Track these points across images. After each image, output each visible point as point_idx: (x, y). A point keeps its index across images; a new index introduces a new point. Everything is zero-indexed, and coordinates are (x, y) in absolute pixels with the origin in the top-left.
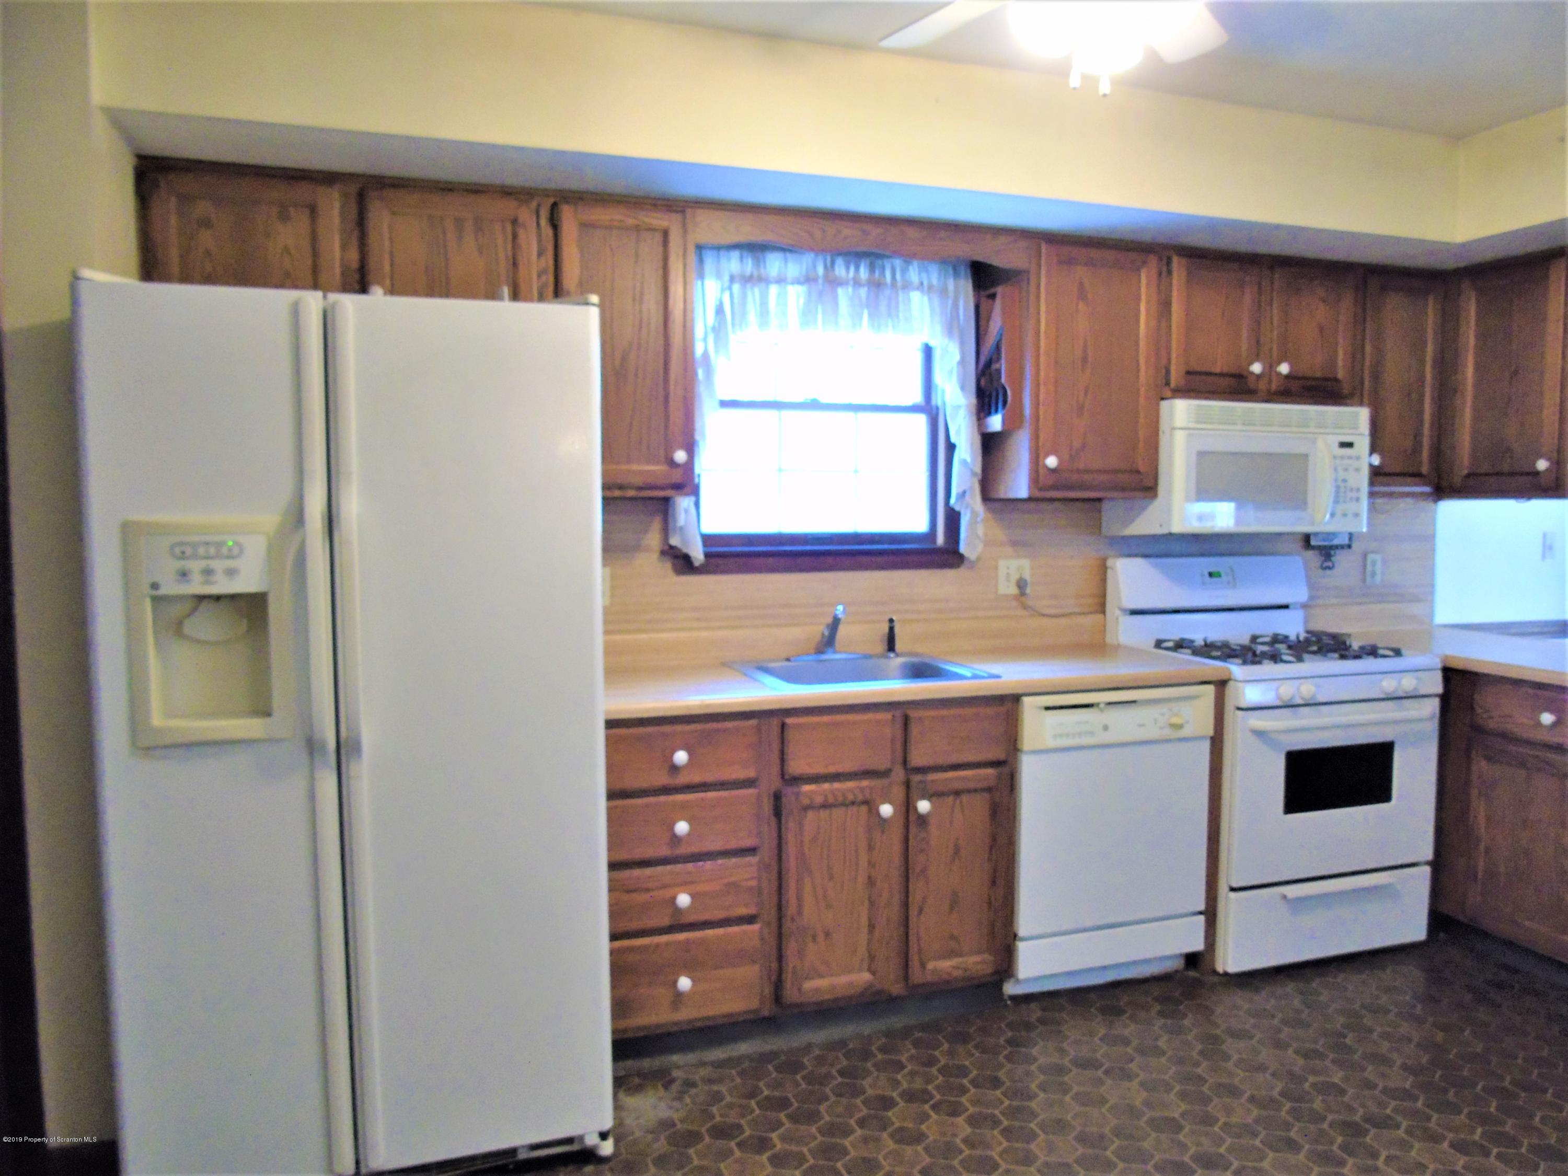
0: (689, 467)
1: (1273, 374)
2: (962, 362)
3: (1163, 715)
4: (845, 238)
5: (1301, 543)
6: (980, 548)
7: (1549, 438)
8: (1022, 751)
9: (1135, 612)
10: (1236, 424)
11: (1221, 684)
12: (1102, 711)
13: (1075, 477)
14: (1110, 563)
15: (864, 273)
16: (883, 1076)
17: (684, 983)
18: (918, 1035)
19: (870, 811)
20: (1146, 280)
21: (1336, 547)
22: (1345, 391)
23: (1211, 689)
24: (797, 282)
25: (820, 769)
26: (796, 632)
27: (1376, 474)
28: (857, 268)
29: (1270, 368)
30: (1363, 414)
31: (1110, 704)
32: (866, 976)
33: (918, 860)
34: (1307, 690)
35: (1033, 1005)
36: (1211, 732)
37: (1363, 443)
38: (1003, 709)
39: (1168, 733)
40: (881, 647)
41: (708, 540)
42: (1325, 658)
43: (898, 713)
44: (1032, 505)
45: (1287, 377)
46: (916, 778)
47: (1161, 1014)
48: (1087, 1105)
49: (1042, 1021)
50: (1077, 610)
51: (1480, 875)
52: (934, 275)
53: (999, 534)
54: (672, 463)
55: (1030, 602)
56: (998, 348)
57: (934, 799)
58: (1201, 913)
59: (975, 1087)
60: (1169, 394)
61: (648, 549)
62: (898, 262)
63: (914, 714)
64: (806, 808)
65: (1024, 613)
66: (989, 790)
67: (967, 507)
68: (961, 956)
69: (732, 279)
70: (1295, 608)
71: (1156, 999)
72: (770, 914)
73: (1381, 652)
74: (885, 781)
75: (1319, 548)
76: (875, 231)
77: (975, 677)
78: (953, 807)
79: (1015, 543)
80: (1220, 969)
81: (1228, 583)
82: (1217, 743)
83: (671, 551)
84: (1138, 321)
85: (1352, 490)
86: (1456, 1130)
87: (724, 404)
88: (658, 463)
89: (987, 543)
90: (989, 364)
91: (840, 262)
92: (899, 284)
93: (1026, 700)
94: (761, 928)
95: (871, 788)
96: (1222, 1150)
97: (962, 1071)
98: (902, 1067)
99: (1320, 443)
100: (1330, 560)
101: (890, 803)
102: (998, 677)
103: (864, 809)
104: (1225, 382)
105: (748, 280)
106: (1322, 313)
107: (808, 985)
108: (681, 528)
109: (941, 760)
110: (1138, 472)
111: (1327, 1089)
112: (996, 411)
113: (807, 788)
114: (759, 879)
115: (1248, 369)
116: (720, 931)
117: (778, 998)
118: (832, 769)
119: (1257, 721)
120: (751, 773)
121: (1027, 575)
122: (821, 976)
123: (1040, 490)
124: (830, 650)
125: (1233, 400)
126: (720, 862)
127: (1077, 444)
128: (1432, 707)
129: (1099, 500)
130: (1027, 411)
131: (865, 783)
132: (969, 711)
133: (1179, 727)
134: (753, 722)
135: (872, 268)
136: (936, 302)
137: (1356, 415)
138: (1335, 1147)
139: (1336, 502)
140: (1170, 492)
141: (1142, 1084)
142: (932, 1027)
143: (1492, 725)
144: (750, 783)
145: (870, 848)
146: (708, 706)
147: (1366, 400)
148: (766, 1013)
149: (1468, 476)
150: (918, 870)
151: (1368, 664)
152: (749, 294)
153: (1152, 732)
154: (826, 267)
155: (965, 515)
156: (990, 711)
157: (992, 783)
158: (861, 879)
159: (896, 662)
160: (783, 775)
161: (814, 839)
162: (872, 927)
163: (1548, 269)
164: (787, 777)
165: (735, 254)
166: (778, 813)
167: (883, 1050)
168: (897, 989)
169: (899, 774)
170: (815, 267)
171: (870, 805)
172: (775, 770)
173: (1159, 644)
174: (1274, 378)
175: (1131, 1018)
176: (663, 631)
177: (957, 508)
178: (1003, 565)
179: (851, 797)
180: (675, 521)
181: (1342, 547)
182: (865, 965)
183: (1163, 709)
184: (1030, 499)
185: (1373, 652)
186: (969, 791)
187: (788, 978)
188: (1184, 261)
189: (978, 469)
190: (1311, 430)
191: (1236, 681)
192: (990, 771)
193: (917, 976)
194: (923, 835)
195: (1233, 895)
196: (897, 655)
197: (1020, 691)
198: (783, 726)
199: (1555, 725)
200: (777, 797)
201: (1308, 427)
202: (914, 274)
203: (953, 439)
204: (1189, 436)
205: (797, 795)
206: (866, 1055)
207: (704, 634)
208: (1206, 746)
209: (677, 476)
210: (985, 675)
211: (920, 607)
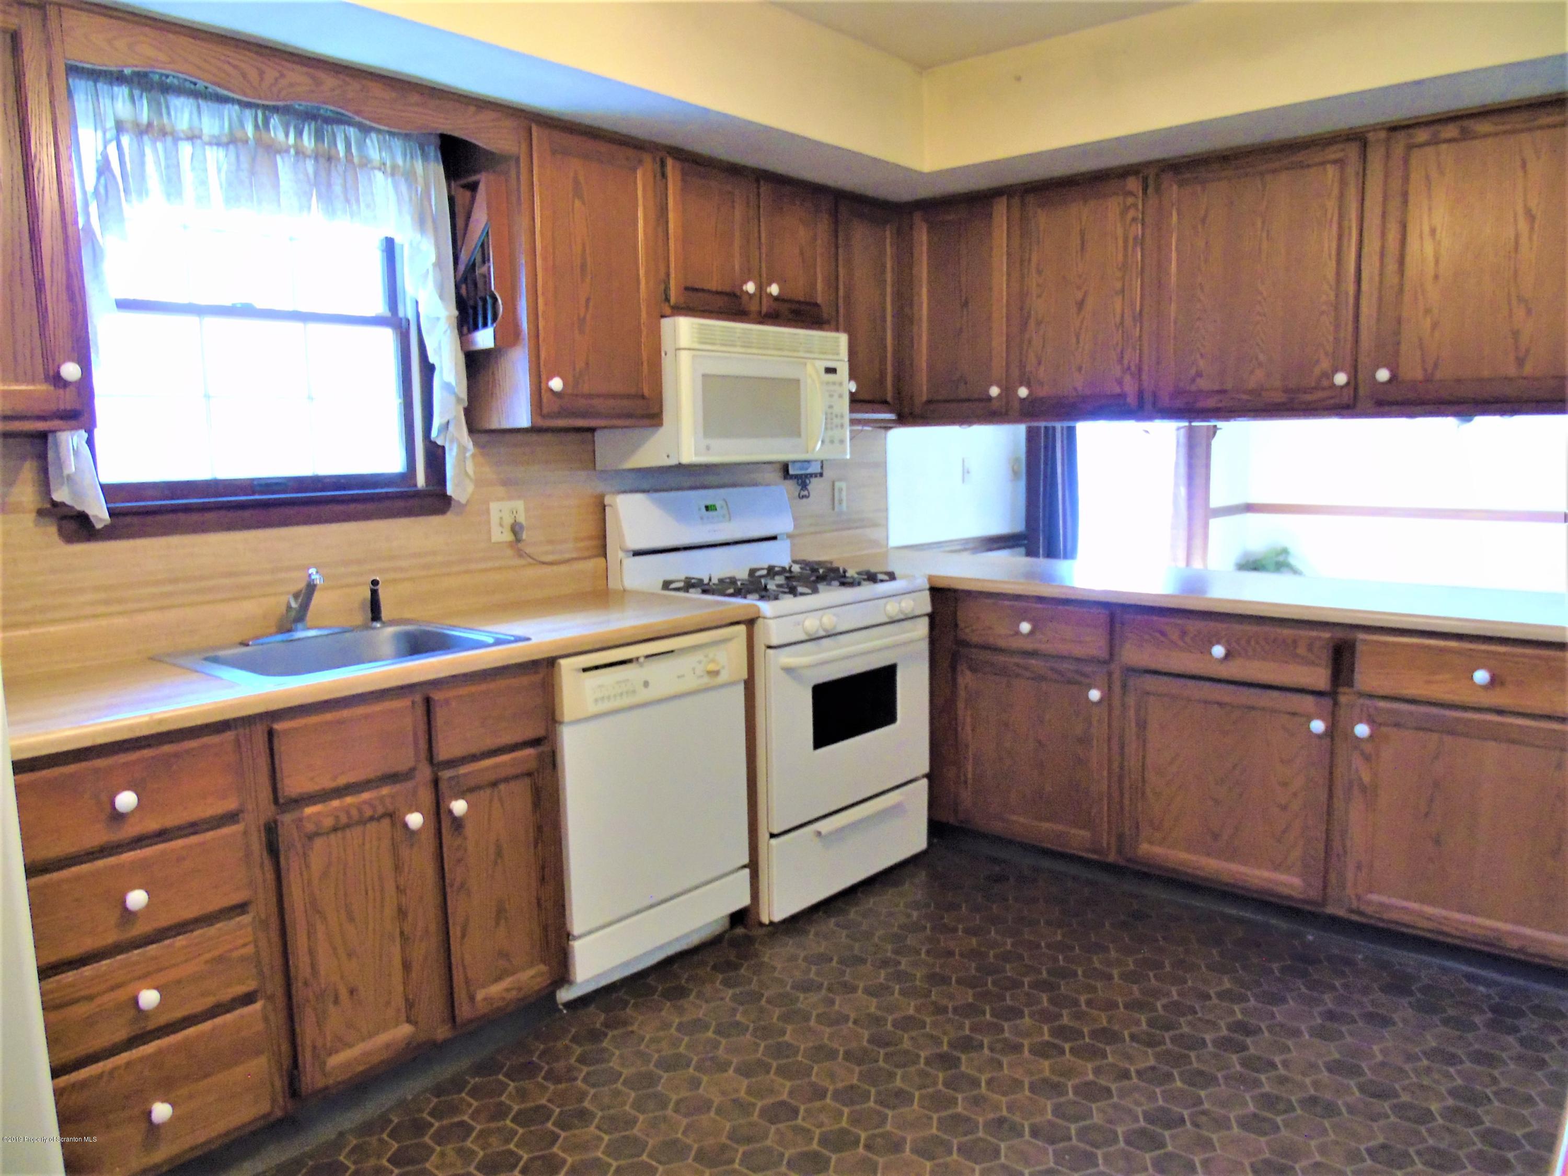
0: (85, 386)
1: (764, 296)
2: (438, 264)
3: (700, 662)
4: (291, 85)
5: (780, 474)
6: (470, 488)
7: (998, 366)
8: (561, 723)
9: (638, 553)
10: (735, 346)
11: (750, 623)
12: (641, 665)
13: (582, 402)
14: (608, 500)
15: (308, 142)
16: (449, 1148)
17: (161, 1111)
18: (474, 1081)
19: (393, 824)
20: (642, 179)
21: (811, 475)
22: (825, 316)
23: (742, 629)
24: (217, 142)
25: (326, 782)
26: (250, 608)
27: (856, 401)
28: (299, 134)
29: (761, 288)
30: (843, 339)
31: (647, 657)
32: (406, 1030)
33: (454, 874)
34: (829, 620)
35: (592, 1008)
36: (745, 676)
37: (844, 369)
38: (537, 678)
39: (706, 680)
40: (362, 616)
41: (110, 491)
42: (830, 588)
43: (418, 698)
44: (535, 437)
45: (777, 299)
46: (446, 774)
47: (727, 983)
48: (693, 1115)
49: (607, 1025)
50: (574, 555)
51: (970, 781)
52: (397, 153)
53: (489, 472)
54: (57, 380)
55: (528, 550)
56: (483, 247)
57: (469, 796)
58: (745, 867)
59: (563, 1129)
60: (668, 311)
61: (16, 509)
62: (352, 132)
63: (437, 696)
64: (311, 837)
65: (522, 562)
66: (529, 774)
67: (452, 441)
68: (513, 974)
69: (120, 127)
70: (782, 539)
71: (714, 968)
72: (275, 986)
73: (880, 577)
74: (410, 785)
75: (796, 477)
76: (330, 81)
77: (498, 642)
78: (491, 801)
79: (506, 483)
80: (765, 920)
81: (724, 516)
82: (750, 686)
83: (56, 510)
84: (636, 230)
85: (837, 416)
86: (1028, 1035)
87: (123, 305)
88: (33, 381)
89: (479, 483)
90: (472, 267)
91: (275, 121)
92: (356, 160)
93: (563, 662)
94: (264, 1007)
95: (393, 797)
96: (844, 1124)
97: (541, 1114)
98: (468, 1129)
99: (809, 368)
100: (807, 489)
101: (417, 810)
102: (528, 639)
103: (386, 822)
104: (720, 302)
105: (142, 131)
106: (803, 233)
107: (334, 1061)
108: (69, 477)
109: (474, 749)
110: (643, 397)
111: (907, 1023)
112: (485, 325)
113: (309, 810)
114: (256, 941)
115: (742, 290)
116: (207, 1026)
117: (293, 1089)
118: (342, 781)
119: (786, 658)
120: (231, 805)
121: (521, 519)
122: (350, 1046)
123: (543, 417)
124: (300, 626)
125: (734, 320)
126: (197, 933)
127: (580, 365)
128: (922, 628)
129: (592, 430)
130: (525, 325)
131: (385, 791)
132: (502, 683)
133: (716, 673)
134: (229, 735)
135: (319, 136)
136: (403, 188)
137: (837, 341)
138: (940, 1086)
139: (826, 429)
140: (677, 419)
141: (738, 1070)
142: (485, 1068)
143: (975, 639)
144: (231, 818)
145: (397, 868)
146: (160, 722)
147: (841, 327)
148: (279, 1113)
149: (929, 402)
150: (456, 885)
151: (867, 590)
152: (148, 150)
153: (692, 683)
154: (256, 126)
155: (451, 450)
156: (525, 680)
157: (532, 765)
158: (390, 911)
159: (386, 634)
160: (276, 801)
161: (325, 875)
162: (407, 966)
163: (992, 207)
164: (281, 801)
165: (122, 92)
166: (273, 849)
167: (436, 1113)
168: (442, 1033)
169: (425, 773)
170: (242, 126)
171: (394, 818)
172: (265, 793)
173: (666, 585)
174: (764, 300)
175: (700, 995)
176: (53, 622)
177: (439, 442)
178: (494, 506)
179: (368, 813)
180: (60, 466)
181: (815, 475)
182: (403, 1017)
183: (699, 656)
184: (533, 430)
185: (872, 578)
186: (506, 780)
187: (306, 1057)
188: (678, 165)
189: (464, 395)
190: (801, 354)
191: (765, 618)
192: (530, 751)
193: (464, 1011)
194: (458, 842)
195: (774, 842)
196: (385, 624)
197: (554, 654)
198: (271, 734)
199: (1032, 633)
200: (271, 831)
201: (798, 351)
202: (373, 148)
203: (432, 359)
204: (694, 357)
205: (300, 821)
206: (420, 1127)
207: (119, 621)
208: (740, 689)
209: (67, 401)
210: (512, 638)
211: (403, 563)
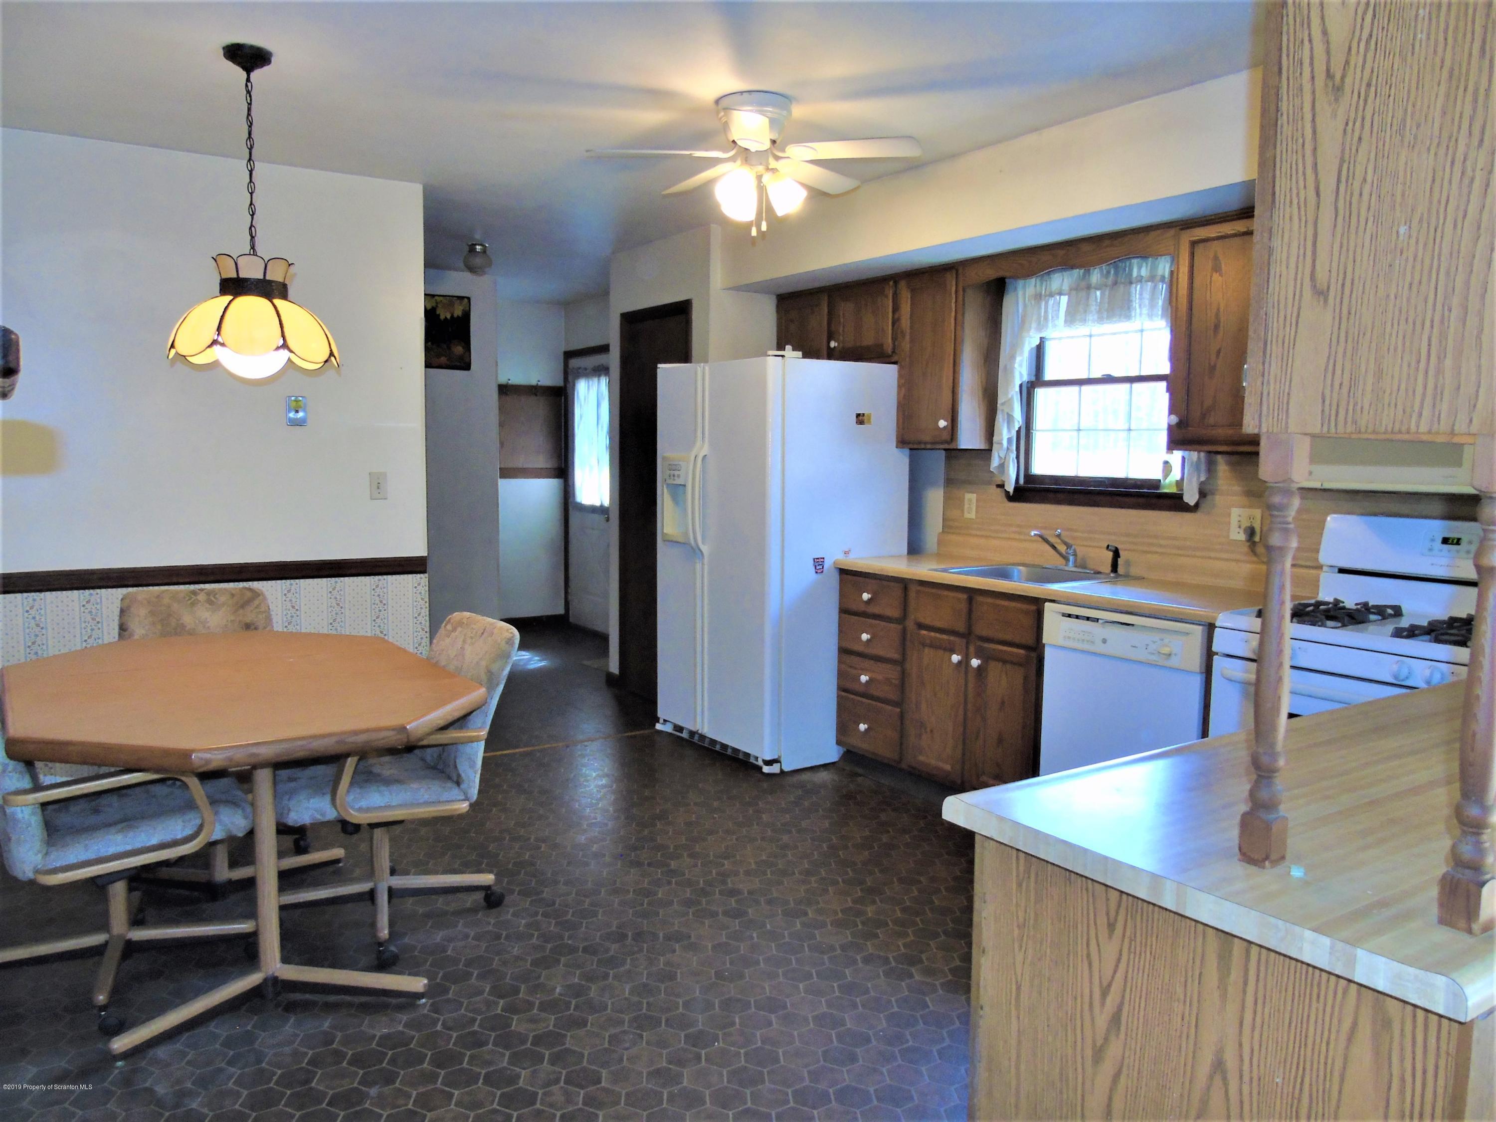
3: (1154, 642)
9: (1343, 571)
11: (1210, 627)
12: (1103, 626)
13: (1203, 433)
31: (1110, 622)
32: (948, 768)
33: (976, 700)
38: (1031, 607)
39: (1157, 659)
43: (969, 596)
46: (978, 643)
53: (1236, 485)
55: (1258, 551)
64: (924, 645)
65: (1251, 559)
66: (1020, 665)
74: (957, 639)
78: (1001, 671)
79: (1246, 495)
82: (1208, 682)
93: (1047, 604)
95: (949, 641)
101: (957, 654)
107: (919, 758)
113: (923, 632)
116: (882, 705)
118: (935, 624)
121: (1256, 525)
127: (1207, 403)
131: (947, 637)
132: (1012, 604)
133: (1169, 656)
134: (901, 585)
150: (976, 707)
153: (1143, 655)
157: (1026, 661)
160: (914, 621)
161: (928, 667)
178: (1235, 512)
179: (944, 645)
186: (1010, 663)
192: (1022, 652)
193: (973, 781)
194: (979, 683)
197: (1041, 597)
205: (918, 635)
209: (944, 436)
211: (1162, 542)
